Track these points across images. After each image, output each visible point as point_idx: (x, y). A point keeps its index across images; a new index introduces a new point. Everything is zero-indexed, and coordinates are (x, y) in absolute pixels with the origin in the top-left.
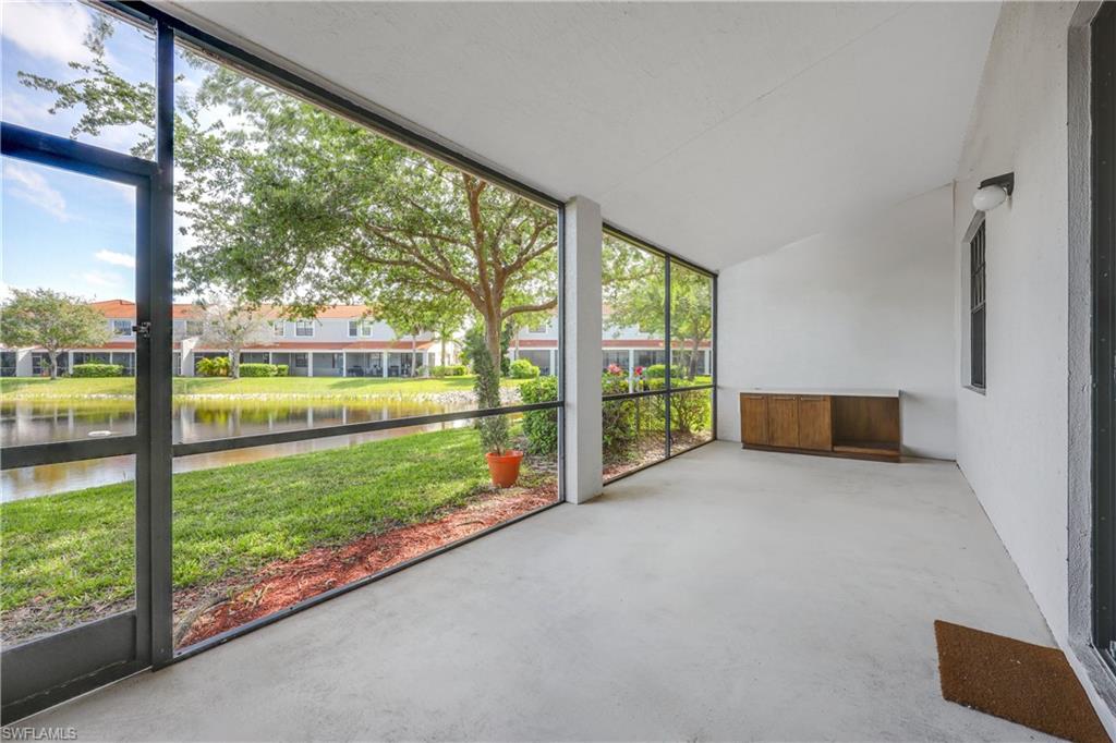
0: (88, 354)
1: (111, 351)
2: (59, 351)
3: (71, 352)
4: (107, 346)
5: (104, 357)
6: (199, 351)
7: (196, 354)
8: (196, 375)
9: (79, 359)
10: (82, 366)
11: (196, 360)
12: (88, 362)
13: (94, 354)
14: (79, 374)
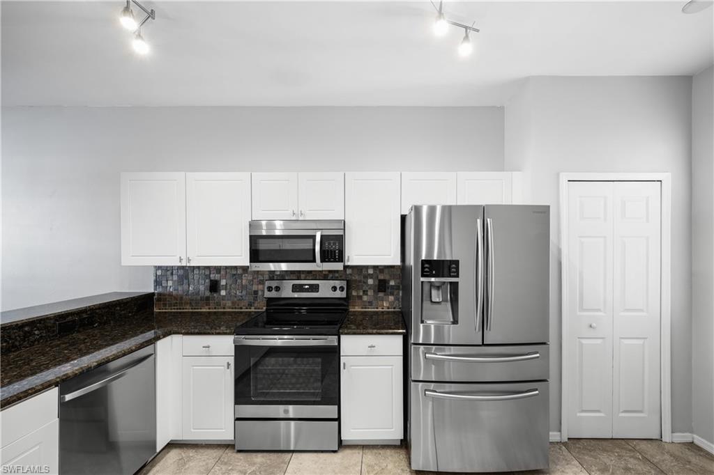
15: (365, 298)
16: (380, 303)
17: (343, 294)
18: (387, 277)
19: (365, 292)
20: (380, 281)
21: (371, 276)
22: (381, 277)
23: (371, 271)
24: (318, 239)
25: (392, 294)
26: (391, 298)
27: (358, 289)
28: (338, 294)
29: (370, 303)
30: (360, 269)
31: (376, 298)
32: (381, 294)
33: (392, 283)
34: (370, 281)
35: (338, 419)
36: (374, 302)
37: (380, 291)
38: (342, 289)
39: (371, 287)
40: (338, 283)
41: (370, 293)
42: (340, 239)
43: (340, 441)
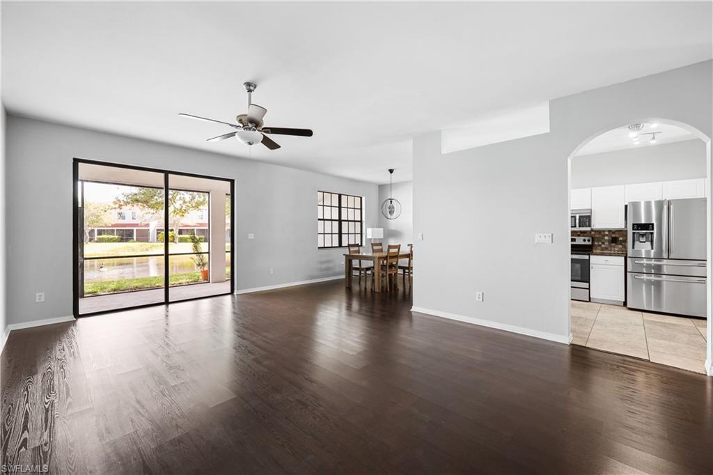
0: (104, 230)
1: (115, 228)
2: (90, 228)
3: (96, 229)
4: (113, 226)
5: (112, 232)
6: (159, 228)
7: (157, 230)
8: (157, 241)
9: (100, 233)
10: (101, 237)
11: (158, 233)
12: (104, 234)
13: (107, 230)
14: (100, 241)
15: (603, 246)
16: (613, 249)
17: (590, 243)
18: (617, 236)
19: (603, 243)
20: (613, 238)
21: (607, 235)
22: (613, 236)
23: (607, 233)
24: (577, 217)
25: (620, 244)
26: (620, 246)
27: (598, 241)
28: (587, 243)
29: (606, 249)
30: (600, 232)
31: (611, 246)
32: (613, 244)
33: (621, 239)
34: (606, 238)
35: (589, 289)
36: (609, 249)
37: (612, 242)
38: (589, 241)
39: (606, 240)
40: (587, 238)
41: (606, 243)
42: (589, 217)
43: (590, 298)
